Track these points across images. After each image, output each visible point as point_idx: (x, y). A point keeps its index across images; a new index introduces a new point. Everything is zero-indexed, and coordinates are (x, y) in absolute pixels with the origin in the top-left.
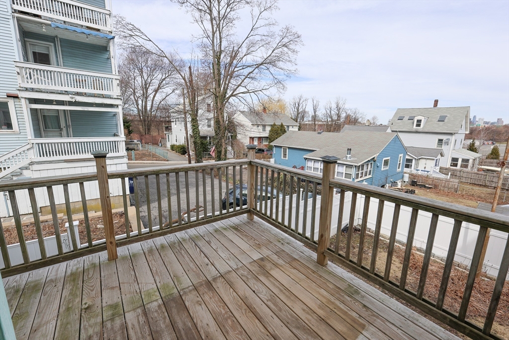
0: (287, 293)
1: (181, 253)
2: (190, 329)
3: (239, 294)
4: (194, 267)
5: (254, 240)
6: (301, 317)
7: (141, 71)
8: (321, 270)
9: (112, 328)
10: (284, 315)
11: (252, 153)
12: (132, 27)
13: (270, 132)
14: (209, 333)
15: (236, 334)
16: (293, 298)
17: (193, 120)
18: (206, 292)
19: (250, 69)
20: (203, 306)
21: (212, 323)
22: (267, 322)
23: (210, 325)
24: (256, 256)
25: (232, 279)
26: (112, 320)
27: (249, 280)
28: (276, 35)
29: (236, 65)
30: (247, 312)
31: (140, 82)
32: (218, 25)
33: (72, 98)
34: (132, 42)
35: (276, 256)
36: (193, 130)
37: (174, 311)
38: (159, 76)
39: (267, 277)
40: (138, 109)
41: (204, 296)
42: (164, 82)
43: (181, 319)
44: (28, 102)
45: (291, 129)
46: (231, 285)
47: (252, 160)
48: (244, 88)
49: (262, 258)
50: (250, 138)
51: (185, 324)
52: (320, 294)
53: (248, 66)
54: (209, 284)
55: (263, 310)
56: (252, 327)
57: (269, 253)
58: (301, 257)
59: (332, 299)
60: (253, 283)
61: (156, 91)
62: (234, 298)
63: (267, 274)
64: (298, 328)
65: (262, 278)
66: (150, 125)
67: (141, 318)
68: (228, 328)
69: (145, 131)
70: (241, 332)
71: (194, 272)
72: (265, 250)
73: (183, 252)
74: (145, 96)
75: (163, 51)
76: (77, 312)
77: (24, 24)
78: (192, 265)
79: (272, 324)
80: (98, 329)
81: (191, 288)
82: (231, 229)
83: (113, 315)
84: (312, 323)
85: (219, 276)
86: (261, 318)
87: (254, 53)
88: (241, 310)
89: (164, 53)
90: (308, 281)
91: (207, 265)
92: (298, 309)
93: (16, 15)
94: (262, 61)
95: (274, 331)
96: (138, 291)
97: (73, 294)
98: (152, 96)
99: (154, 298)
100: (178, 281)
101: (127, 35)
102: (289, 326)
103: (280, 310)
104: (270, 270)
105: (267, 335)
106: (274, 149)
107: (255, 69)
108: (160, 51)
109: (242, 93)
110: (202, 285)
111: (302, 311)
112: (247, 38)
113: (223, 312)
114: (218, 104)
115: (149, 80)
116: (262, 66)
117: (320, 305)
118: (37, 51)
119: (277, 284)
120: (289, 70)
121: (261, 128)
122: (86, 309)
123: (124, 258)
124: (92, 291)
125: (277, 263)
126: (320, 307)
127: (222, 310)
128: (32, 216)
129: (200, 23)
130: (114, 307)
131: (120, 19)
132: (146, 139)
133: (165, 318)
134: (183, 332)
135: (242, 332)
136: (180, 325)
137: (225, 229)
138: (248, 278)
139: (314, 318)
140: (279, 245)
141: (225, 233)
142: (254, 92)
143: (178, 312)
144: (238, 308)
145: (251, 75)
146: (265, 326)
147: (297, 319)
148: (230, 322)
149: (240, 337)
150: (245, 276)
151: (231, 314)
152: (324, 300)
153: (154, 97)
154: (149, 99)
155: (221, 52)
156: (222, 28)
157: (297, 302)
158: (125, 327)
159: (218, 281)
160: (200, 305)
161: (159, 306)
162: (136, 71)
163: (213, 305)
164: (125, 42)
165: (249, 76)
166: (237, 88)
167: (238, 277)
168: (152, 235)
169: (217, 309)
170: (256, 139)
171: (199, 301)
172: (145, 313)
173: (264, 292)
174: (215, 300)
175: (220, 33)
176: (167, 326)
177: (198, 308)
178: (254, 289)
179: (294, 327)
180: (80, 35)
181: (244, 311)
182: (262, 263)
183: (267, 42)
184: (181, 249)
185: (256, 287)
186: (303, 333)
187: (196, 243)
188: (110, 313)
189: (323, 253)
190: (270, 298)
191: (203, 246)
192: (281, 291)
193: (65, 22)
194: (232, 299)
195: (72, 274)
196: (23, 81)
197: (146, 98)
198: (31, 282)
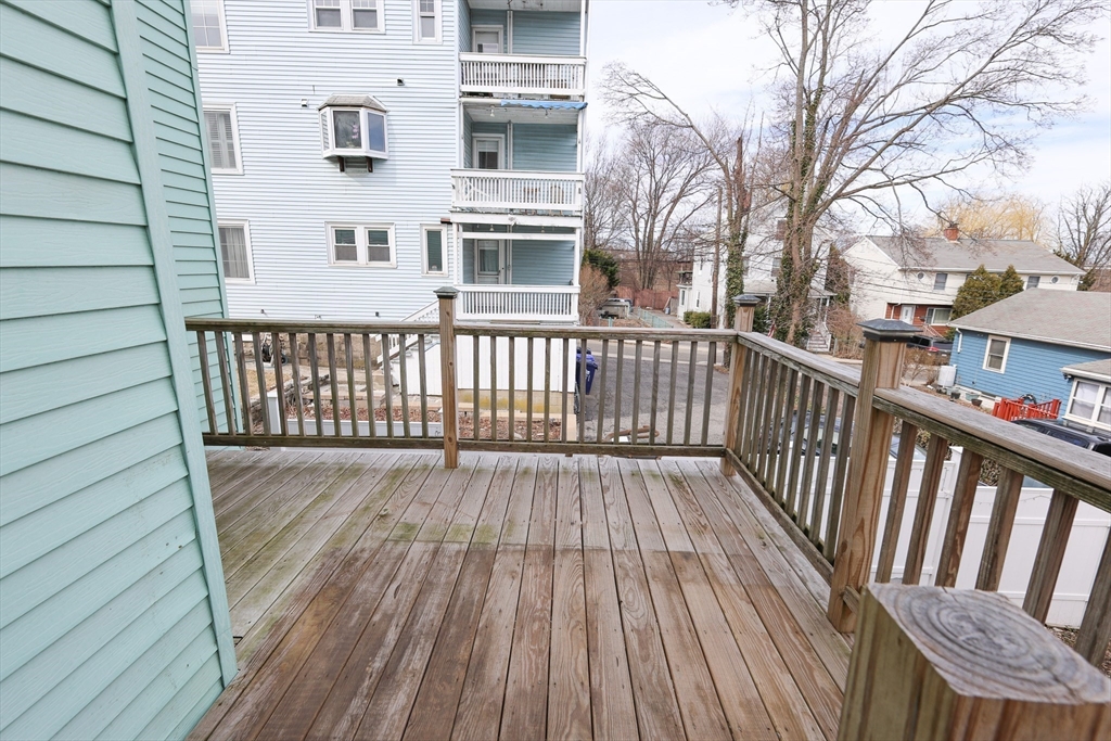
0: (688, 638)
1: (545, 490)
2: (472, 604)
3: (589, 593)
4: (548, 519)
5: (700, 515)
6: (679, 695)
7: (652, 163)
8: (827, 637)
9: (389, 552)
10: (645, 672)
11: (745, 315)
12: (636, 77)
13: (961, 290)
14: (492, 624)
15: (534, 651)
16: (694, 653)
17: (731, 256)
18: (536, 564)
19: (904, 122)
20: (517, 583)
21: (509, 612)
22: (601, 665)
23: (503, 613)
24: (678, 544)
25: (596, 564)
26: (396, 542)
27: (627, 580)
28: (1015, 7)
29: (866, 117)
30: (578, 627)
31: (647, 186)
32: (823, 25)
33: (511, 219)
34: (632, 108)
35: (725, 562)
36: (729, 280)
37: (472, 567)
38: (684, 169)
39: (669, 590)
40: (637, 239)
41: (528, 569)
42: (693, 181)
43: (472, 583)
44: (461, 228)
45: (1044, 284)
46: (586, 573)
47: (741, 333)
48: (880, 174)
49: (689, 553)
50: (890, 305)
51: (471, 593)
52: (772, 681)
53: (899, 115)
54: (550, 554)
55: (611, 641)
56: (566, 655)
57: (715, 549)
58: (791, 586)
59: (799, 707)
60: (631, 588)
61: (675, 201)
62: (574, 594)
63: (675, 584)
64: (654, 709)
65: (657, 588)
66: (655, 270)
67: (426, 556)
68: (526, 634)
69: (644, 283)
70: (541, 652)
71: (543, 525)
72: (709, 541)
73: (549, 490)
74: (653, 214)
75: (686, 115)
76: (372, 515)
77: (472, 112)
78: (547, 514)
79: (607, 671)
80: (376, 545)
81: (519, 547)
82: (668, 480)
83: (401, 537)
84: (696, 722)
85: (578, 550)
86: (596, 650)
87: (928, 76)
88: (571, 618)
89: (689, 119)
90: (764, 643)
91: (572, 524)
92: (686, 680)
93: (464, 99)
94: (949, 92)
95: (600, 685)
96: (449, 520)
97: (382, 493)
98: (665, 212)
99: (461, 538)
100: (510, 529)
101: (625, 96)
102: (638, 693)
103: (645, 659)
104: (687, 581)
105: (582, 684)
106: (960, 340)
107: (920, 119)
108: (683, 117)
109: (870, 187)
110: (538, 550)
111: (693, 686)
112: (907, 38)
113: (539, 606)
114: (795, 219)
115: (665, 181)
116: (947, 108)
117: (749, 702)
118: (487, 151)
119: (681, 611)
120: (1050, 105)
121: (929, 281)
122: (382, 516)
123: (465, 470)
124: (402, 497)
125: (714, 576)
126: (746, 705)
127: (539, 603)
128: (441, 399)
129: (774, 33)
130: (410, 528)
131: (617, 69)
132: (643, 297)
133: (453, 571)
134: (460, 602)
135: (543, 652)
136: (464, 592)
137: (654, 476)
138: (627, 575)
139: (709, 716)
140: (754, 545)
141: (650, 484)
142: (910, 182)
143: (476, 572)
144: (567, 614)
145: (907, 137)
146: (592, 667)
147: (667, 694)
148: (536, 626)
149: (533, 657)
150: (624, 569)
151: (548, 616)
152: (770, 698)
153: (670, 213)
154: (659, 217)
155: (821, 90)
156: (834, 30)
157: (696, 666)
158: (402, 557)
159: (570, 556)
160: (513, 578)
161: (458, 552)
162: (644, 165)
163: (531, 588)
164: (620, 110)
165: (897, 141)
166: (857, 174)
167: (611, 565)
168: (511, 445)
169: (533, 595)
170: (910, 309)
171: (515, 572)
172: (436, 552)
173: (640, 613)
174: (540, 582)
175: (826, 44)
176: (447, 583)
177: (507, 580)
178: (622, 598)
179: (647, 703)
180: (538, 112)
181: (573, 623)
182: (679, 562)
183: (979, 34)
184: (550, 484)
185: (630, 596)
186: (658, 725)
187: (582, 483)
188: (401, 533)
189: (842, 595)
190: (642, 628)
191: (591, 492)
192: (679, 627)
193: (520, 95)
194: (569, 594)
195: (397, 469)
196: (458, 199)
197: (654, 217)
198: (358, 464)
